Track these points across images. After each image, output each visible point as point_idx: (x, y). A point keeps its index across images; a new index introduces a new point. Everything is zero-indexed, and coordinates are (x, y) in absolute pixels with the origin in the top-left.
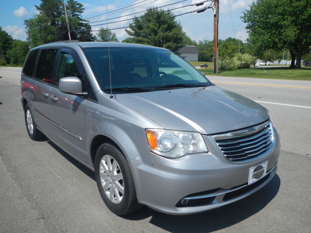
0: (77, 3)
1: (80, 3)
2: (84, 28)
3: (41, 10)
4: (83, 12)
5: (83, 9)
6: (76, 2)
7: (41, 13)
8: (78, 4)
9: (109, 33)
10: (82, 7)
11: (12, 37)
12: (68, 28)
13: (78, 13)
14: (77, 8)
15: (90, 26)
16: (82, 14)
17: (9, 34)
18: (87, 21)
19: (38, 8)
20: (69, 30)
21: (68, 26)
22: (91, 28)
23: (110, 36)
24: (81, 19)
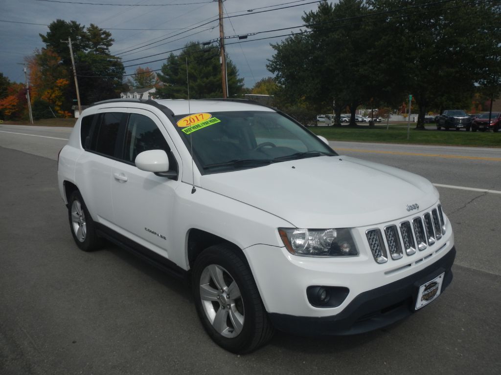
0: (102, 32)
1: (107, 31)
2: (114, 68)
3: (48, 43)
4: (111, 45)
5: (113, 40)
6: (101, 30)
7: (47, 46)
8: (104, 33)
9: (152, 75)
10: (110, 38)
11: (9, 80)
12: (75, 71)
13: (105, 47)
14: (102, 39)
15: (123, 65)
16: (109, 48)
17: (4, 76)
18: (118, 58)
19: (45, 40)
20: (75, 74)
21: (74, 68)
22: (123, 69)
23: (153, 80)
24: (108, 55)
